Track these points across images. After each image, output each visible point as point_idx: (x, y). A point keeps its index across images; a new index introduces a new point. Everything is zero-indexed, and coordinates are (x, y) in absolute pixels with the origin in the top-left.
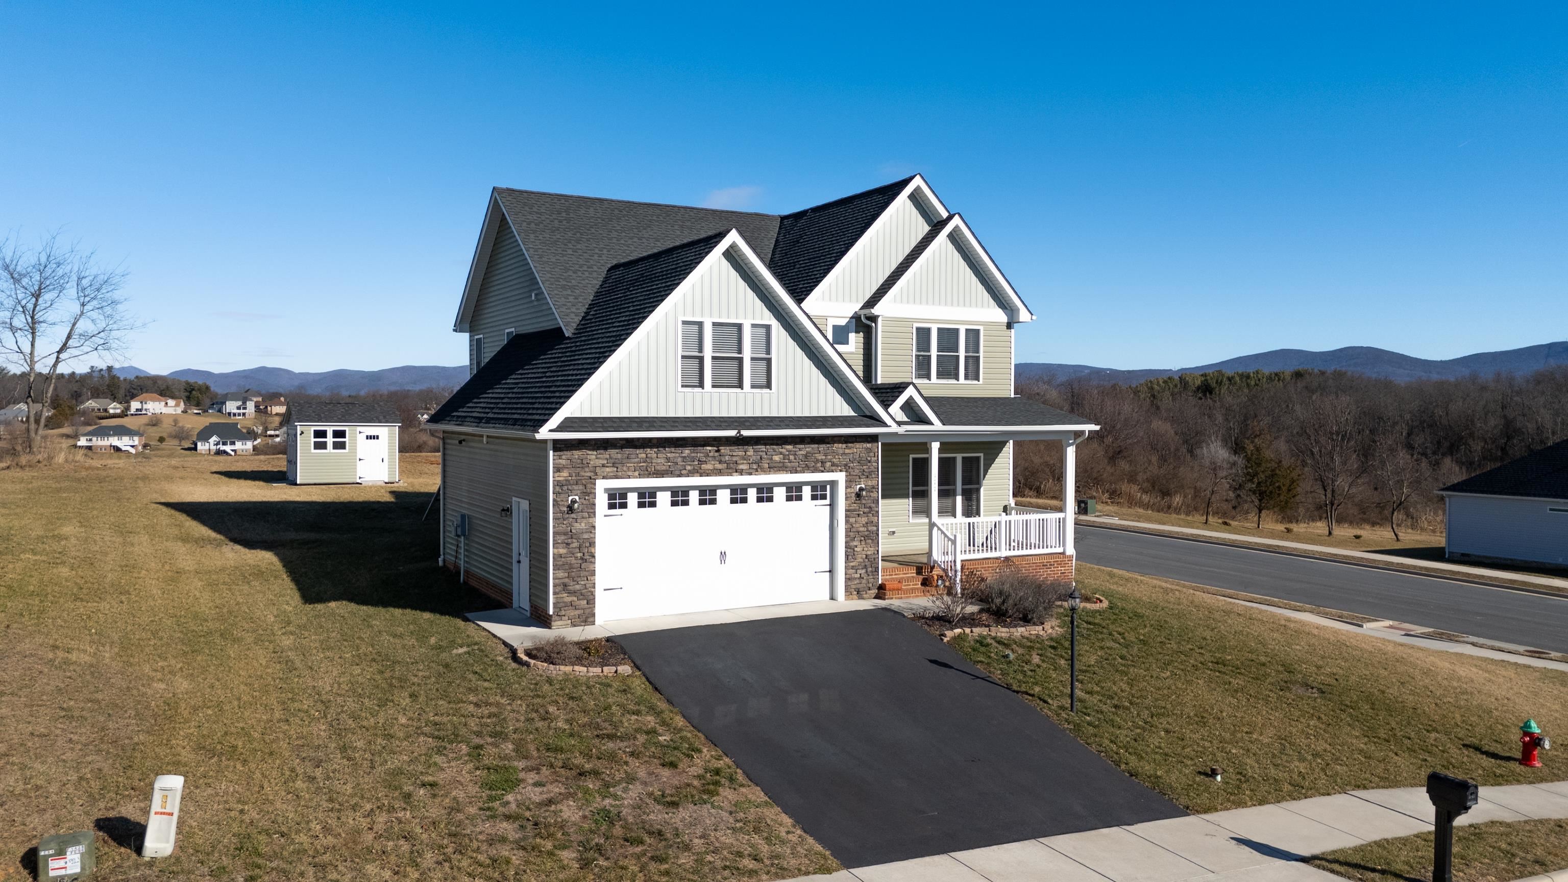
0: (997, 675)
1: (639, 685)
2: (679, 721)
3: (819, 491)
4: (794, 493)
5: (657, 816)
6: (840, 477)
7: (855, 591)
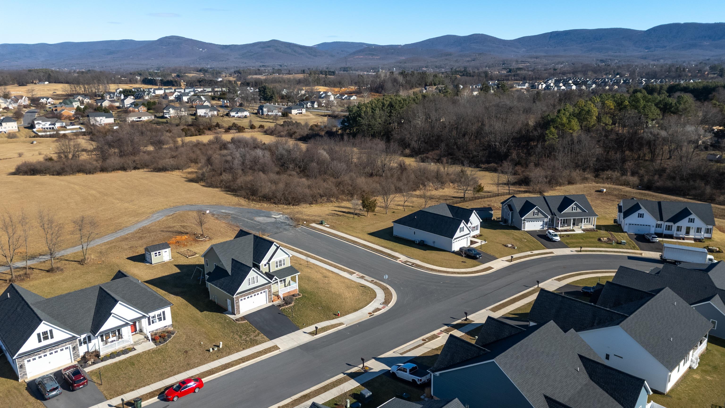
0: (285, 314)
1: (248, 322)
2: (254, 327)
3: (264, 292)
4: (261, 293)
5: (255, 338)
6: (267, 290)
7: (269, 302)
